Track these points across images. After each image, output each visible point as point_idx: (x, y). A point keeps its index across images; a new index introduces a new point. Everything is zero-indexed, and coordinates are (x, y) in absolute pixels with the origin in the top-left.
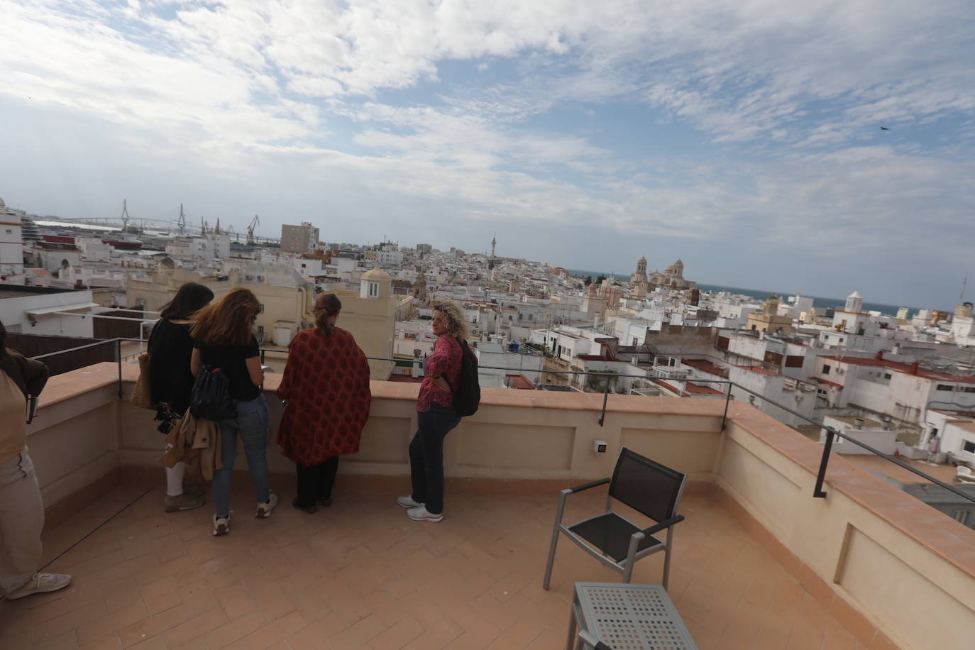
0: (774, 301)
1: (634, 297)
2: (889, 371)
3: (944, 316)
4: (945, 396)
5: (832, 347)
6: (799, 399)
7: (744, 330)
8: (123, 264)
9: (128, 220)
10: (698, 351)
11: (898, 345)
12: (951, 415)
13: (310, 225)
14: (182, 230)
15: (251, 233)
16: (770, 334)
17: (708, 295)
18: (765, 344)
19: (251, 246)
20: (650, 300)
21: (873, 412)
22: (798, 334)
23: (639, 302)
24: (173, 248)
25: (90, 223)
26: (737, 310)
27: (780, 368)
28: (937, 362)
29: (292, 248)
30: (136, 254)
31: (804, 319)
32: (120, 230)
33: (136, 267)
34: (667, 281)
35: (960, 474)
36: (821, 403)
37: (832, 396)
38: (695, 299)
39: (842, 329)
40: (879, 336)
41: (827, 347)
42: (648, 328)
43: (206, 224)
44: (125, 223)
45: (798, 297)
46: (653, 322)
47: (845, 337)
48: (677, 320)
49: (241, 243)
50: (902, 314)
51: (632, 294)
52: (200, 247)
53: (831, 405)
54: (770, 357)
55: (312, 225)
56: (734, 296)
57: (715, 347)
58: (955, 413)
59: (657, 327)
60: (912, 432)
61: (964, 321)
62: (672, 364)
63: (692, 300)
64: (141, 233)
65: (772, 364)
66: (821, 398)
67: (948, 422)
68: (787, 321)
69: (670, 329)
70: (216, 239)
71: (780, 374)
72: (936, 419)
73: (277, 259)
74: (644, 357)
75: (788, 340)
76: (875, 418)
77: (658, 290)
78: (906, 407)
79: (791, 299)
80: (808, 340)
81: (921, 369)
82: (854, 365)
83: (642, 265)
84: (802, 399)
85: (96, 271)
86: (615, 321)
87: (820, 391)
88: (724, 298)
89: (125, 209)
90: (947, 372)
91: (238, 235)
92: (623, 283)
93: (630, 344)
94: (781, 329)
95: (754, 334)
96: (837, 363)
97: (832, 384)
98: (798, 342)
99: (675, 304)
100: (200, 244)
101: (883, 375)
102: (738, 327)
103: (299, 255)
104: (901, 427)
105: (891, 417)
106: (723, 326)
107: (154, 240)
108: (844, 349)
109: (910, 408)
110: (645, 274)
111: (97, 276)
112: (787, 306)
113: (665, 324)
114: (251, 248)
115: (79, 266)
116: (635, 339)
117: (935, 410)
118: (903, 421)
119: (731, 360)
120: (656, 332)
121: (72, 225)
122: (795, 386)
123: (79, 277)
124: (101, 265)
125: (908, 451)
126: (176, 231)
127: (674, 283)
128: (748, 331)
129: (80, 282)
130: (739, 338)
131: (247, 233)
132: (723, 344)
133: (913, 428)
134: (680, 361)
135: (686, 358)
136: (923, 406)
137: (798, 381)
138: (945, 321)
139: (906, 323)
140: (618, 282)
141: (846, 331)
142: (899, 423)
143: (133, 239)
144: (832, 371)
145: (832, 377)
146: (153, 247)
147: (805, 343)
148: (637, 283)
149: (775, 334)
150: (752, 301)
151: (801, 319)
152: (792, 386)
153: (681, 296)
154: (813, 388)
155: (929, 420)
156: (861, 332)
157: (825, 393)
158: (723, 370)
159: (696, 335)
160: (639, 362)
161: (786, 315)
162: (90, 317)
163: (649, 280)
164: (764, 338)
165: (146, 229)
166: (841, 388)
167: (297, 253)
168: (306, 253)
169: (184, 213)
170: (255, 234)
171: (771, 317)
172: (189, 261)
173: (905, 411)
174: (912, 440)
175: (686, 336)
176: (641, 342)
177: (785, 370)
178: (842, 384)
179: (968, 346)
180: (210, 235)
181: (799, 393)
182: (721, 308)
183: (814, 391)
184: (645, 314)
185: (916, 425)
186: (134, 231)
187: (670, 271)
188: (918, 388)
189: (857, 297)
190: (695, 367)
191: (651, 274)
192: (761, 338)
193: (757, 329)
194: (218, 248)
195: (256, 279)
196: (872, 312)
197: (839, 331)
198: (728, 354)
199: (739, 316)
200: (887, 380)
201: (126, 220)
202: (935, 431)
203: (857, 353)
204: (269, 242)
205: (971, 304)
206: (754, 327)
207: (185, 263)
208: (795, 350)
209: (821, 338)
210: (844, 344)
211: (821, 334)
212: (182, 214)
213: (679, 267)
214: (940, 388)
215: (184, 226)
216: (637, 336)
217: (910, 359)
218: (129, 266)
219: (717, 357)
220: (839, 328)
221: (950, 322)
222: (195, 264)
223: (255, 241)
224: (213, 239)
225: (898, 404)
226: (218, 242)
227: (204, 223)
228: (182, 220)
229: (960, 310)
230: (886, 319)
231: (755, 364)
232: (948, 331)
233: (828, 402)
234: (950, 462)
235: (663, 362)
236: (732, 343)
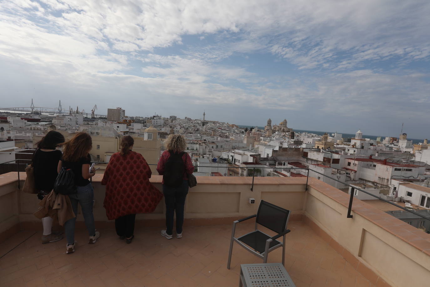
0: (326, 136)
1: (266, 136)
2: (375, 164)
3: (395, 140)
4: (398, 173)
5: (351, 154)
6: (338, 177)
7: (314, 149)
8: (31, 129)
9: (34, 108)
10: (295, 159)
11: (378, 152)
12: (401, 181)
13: (121, 109)
14: (60, 112)
15: (93, 113)
16: (325, 150)
17: (298, 134)
18: (323, 154)
19: (93, 119)
20: (274, 137)
21: (369, 181)
22: (337, 149)
23: (269, 138)
24: (56, 121)
25: (15, 110)
26: (310, 140)
27: (330, 165)
28: (394, 159)
29: (113, 119)
30: (38, 124)
31: (339, 143)
32: (30, 113)
33: (38, 130)
34: (281, 129)
35: (406, 206)
36: (348, 179)
37: (352, 176)
38: (292, 136)
39: (355, 147)
40: (370, 149)
41: (349, 154)
42: (273, 149)
43: (72, 109)
44: (32, 110)
45: (336, 134)
46: (275, 147)
47: (356, 150)
48: (285, 145)
49: (88, 117)
50: (378, 139)
51: (266, 135)
52: (69, 120)
53: (352, 179)
54: (326, 160)
55: (122, 108)
56: (309, 134)
57: (302, 157)
58: (403, 180)
59: (277, 148)
60: (386, 189)
61: (403, 141)
62: (284, 165)
63: (291, 137)
64: (40, 114)
65: (327, 163)
66: (348, 176)
67: (400, 184)
68: (332, 144)
69: (282, 150)
70: (77, 116)
71: (330, 167)
72: (395, 183)
73: (106, 124)
74: (272, 162)
75: (333, 152)
76: (370, 184)
77: (277, 133)
78: (383, 178)
79: (333, 135)
80: (341, 152)
81: (388, 162)
82: (360, 162)
83: (269, 122)
84: (340, 177)
85: (18, 132)
86: (259, 147)
87: (347, 173)
88: (305, 135)
89: (32, 103)
90: (398, 163)
91: (87, 114)
92: (262, 130)
93: (266, 157)
94: (329, 147)
95: (318, 150)
96: (353, 161)
97: (352, 170)
98: (337, 153)
99: (284, 138)
100: (69, 118)
101: (372, 165)
102: (311, 148)
103: (116, 122)
104: (381, 187)
105: (377, 183)
106: (305, 147)
107: (47, 117)
108: (356, 155)
109: (384, 179)
110: (271, 126)
111: (18, 135)
112: (331, 138)
113: (280, 147)
114: (94, 120)
115: (9, 130)
116: (268, 154)
117: (395, 179)
118: (382, 185)
119: (309, 162)
120: (277, 151)
121: (6, 111)
122: (337, 172)
123: (9, 135)
124: (20, 129)
125: (385, 197)
126: (57, 113)
127: (284, 130)
128: (315, 149)
129: (9, 137)
130: (312, 152)
131: (91, 113)
132: (305, 155)
133: (386, 188)
134: (288, 163)
135: (290, 162)
136: (390, 178)
137: (338, 170)
138: (396, 142)
139: (380, 143)
140: (259, 130)
141: (356, 147)
142: (380, 185)
143: (37, 117)
144: (352, 164)
145: (351, 167)
146: (46, 120)
147: (339, 153)
148: (268, 130)
149: (327, 150)
150: (317, 136)
151: (337, 143)
152: (335, 172)
153: (287, 135)
154: (344, 172)
155: (392, 184)
156: (362, 147)
157: (349, 174)
158: (306, 166)
159: (294, 151)
160: (269, 165)
161: (331, 141)
162: (14, 153)
163: (273, 128)
164: (323, 152)
165: (43, 112)
166: (355, 172)
167: (115, 121)
168: (119, 121)
169: (61, 105)
170: (95, 113)
171: (325, 142)
172: (64, 127)
173: (383, 180)
174: (386, 193)
175: (290, 152)
176: (270, 155)
177: (332, 165)
178: (356, 170)
179: (406, 152)
180: (74, 114)
181: (338, 175)
182: (304, 139)
183: (345, 173)
184: (272, 143)
185: (387, 186)
186: (37, 113)
187: (282, 124)
188: (387, 170)
189: (360, 133)
190: (294, 165)
191: (273, 126)
192: (321, 152)
193: (319, 148)
194: (77, 120)
195: (96, 134)
196: (366, 139)
197: (353, 147)
198: (308, 159)
199: (312, 143)
200: (374, 167)
201: (33, 108)
202: (395, 188)
203: (361, 156)
204: (102, 117)
205: (406, 134)
206: (318, 147)
207: (62, 127)
208: (336, 156)
209: (346, 151)
210: (356, 153)
211: (346, 149)
212: (60, 105)
213: (285, 123)
214: (396, 170)
215: (61, 110)
216: (268, 153)
217: (383, 158)
218: (34, 129)
219: (303, 161)
220: (354, 146)
221: (398, 142)
222: (66, 128)
223: (95, 117)
224: (75, 116)
225: (379, 177)
226: (78, 117)
227: (71, 109)
228: (60, 108)
229: (402, 137)
230: (372, 141)
231: (319, 163)
232: (397, 146)
233: (351, 178)
234: (402, 201)
235: (280, 164)
236: (309, 154)
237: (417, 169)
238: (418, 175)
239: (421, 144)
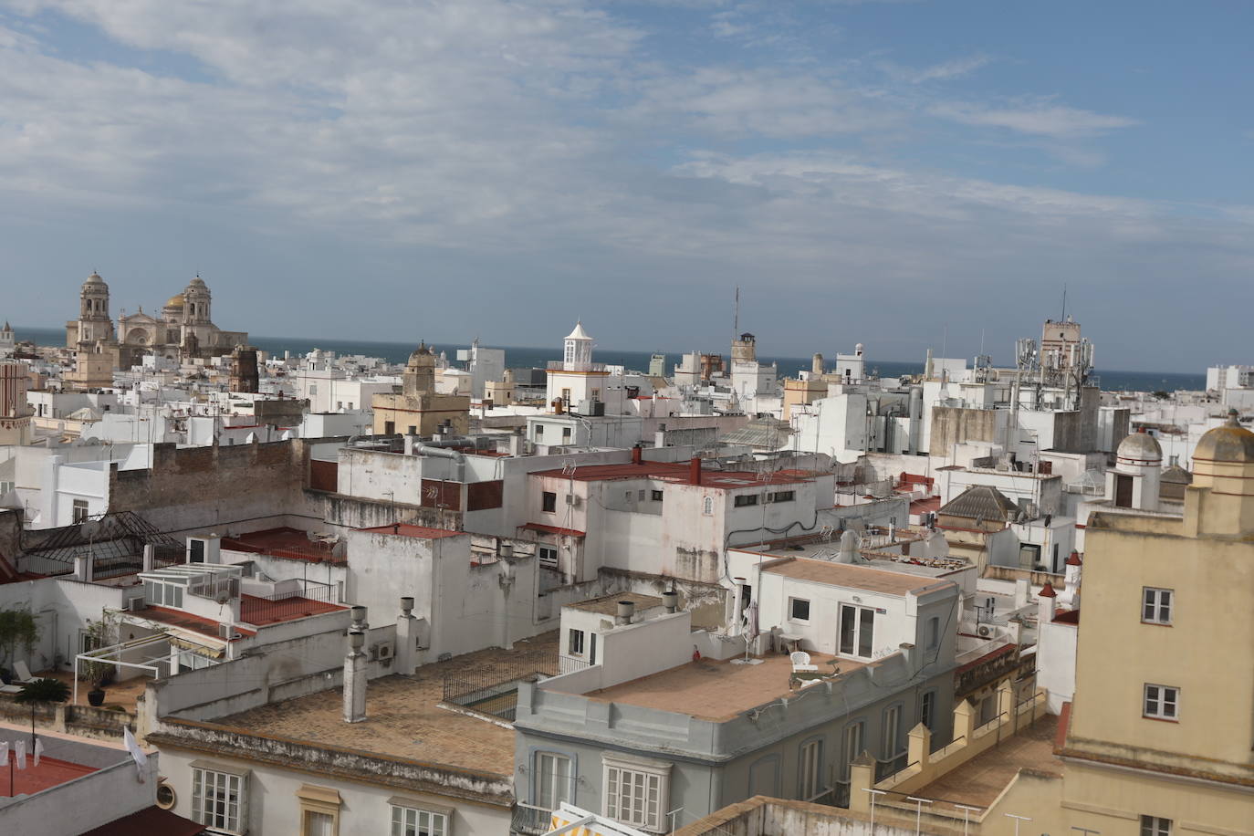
0: (424, 359)
1: (75, 386)
2: (659, 485)
3: (716, 365)
4: (751, 516)
5: (552, 449)
6: (505, 581)
7: (368, 438)
10: (262, 509)
11: (663, 428)
12: (763, 553)
16: (427, 440)
17: (281, 363)
18: (419, 463)
20: (125, 388)
21: (643, 577)
22: (486, 431)
23: (93, 398)
26: (348, 393)
27: (459, 517)
28: (724, 453)
31: (492, 398)
34: (173, 336)
35: (796, 668)
36: (552, 580)
37: (568, 560)
38: (248, 376)
39: (565, 409)
40: (628, 413)
41: (544, 452)
42: (114, 466)
45: (474, 350)
46: (127, 447)
47: (572, 424)
48: (201, 435)
50: (656, 367)
51: (69, 376)
53: (569, 580)
54: (433, 493)
56: (343, 359)
57: (306, 491)
58: (768, 547)
59: (141, 459)
60: (711, 601)
61: (746, 369)
62: (197, 556)
63: (243, 379)
65: (439, 512)
66: (548, 568)
67: (764, 567)
68: (458, 404)
69: (179, 462)
71: (461, 531)
72: (743, 565)
74: (107, 552)
75: (464, 448)
76: (647, 590)
77: (149, 361)
78: (695, 553)
79: (462, 355)
80: (506, 439)
81: (704, 469)
82: (597, 483)
83: (97, 300)
84: (513, 579)
86: (12, 461)
87: (544, 553)
88: (319, 366)
90: (741, 469)
92: (47, 350)
93: (66, 520)
94: (448, 423)
95: (391, 444)
96: (566, 483)
97: (565, 533)
98: (486, 448)
99: (197, 394)
101: (648, 495)
102: (355, 433)
104: (693, 597)
105: (674, 580)
106: (320, 435)
108: (575, 452)
109: (701, 553)
110: (107, 319)
112: (456, 372)
113: (161, 450)
116: (80, 506)
117: (739, 548)
118: (693, 584)
119: (351, 517)
120: (139, 474)
122: (494, 553)
125: (712, 645)
127: (192, 341)
128: (377, 437)
130: (357, 457)
132: (322, 480)
133: (712, 594)
134: (218, 542)
135: (235, 531)
136: (720, 544)
137: (499, 542)
138: (720, 374)
139: (665, 385)
140: (27, 350)
141: (573, 410)
142: (689, 588)
144: (560, 503)
145: (562, 516)
147: (500, 449)
148: (87, 346)
149: (437, 438)
150: (385, 367)
151: (487, 398)
152: (489, 555)
153: (213, 373)
154: (530, 549)
155: (734, 573)
156: (599, 410)
157: (554, 554)
158: (333, 545)
159: (253, 466)
160: (95, 570)
161: (456, 391)
163: (121, 334)
164: (415, 451)
166: (581, 538)
171: (423, 398)
173: (695, 559)
174: (706, 621)
175: (227, 474)
176: (98, 508)
177: (469, 518)
178: (582, 529)
179: (759, 415)
181: (505, 567)
182: (313, 390)
183: (533, 555)
184: (110, 428)
185: (715, 586)
187: (178, 309)
188: (707, 511)
189: (582, 338)
190: (261, 552)
191: (126, 321)
192: (408, 451)
193: (397, 432)
196: (609, 368)
197: (560, 412)
198: (340, 503)
199: (357, 406)
200: (656, 503)
202: (746, 590)
203: (597, 455)
205: (752, 337)
206: (390, 426)
208: (484, 469)
209: (530, 433)
210: (572, 440)
211: (529, 424)
213: (199, 298)
214: (740, 502)
216: (82, 492)
217: (685, 454)
219: (309, 513)
220: (561, 405)
221: (728, 374)
225: (681, 550)
229: (738, 349)
230: (634, 378)
231: (403, 517)
232: (728, 391)
233: (563, 574)
234: (778, 649)
235: (169, 554)
236: (343, 471)
237: (811, 486)
238: (816, 512)
239: (805, 375)
